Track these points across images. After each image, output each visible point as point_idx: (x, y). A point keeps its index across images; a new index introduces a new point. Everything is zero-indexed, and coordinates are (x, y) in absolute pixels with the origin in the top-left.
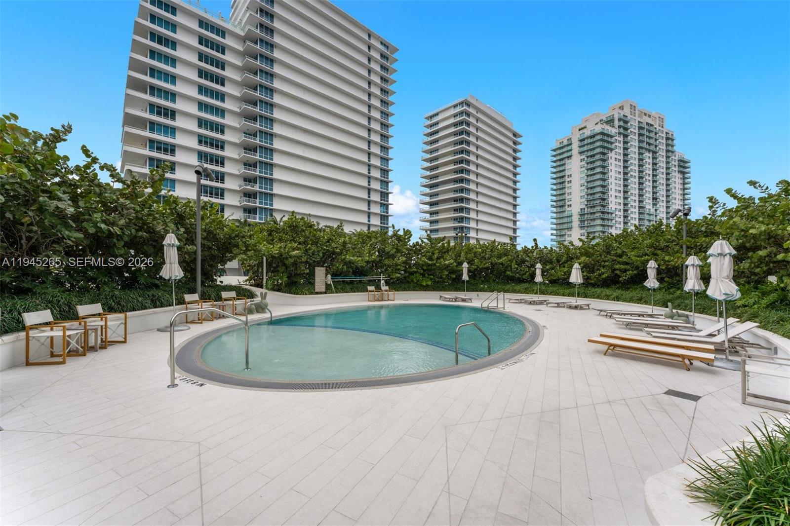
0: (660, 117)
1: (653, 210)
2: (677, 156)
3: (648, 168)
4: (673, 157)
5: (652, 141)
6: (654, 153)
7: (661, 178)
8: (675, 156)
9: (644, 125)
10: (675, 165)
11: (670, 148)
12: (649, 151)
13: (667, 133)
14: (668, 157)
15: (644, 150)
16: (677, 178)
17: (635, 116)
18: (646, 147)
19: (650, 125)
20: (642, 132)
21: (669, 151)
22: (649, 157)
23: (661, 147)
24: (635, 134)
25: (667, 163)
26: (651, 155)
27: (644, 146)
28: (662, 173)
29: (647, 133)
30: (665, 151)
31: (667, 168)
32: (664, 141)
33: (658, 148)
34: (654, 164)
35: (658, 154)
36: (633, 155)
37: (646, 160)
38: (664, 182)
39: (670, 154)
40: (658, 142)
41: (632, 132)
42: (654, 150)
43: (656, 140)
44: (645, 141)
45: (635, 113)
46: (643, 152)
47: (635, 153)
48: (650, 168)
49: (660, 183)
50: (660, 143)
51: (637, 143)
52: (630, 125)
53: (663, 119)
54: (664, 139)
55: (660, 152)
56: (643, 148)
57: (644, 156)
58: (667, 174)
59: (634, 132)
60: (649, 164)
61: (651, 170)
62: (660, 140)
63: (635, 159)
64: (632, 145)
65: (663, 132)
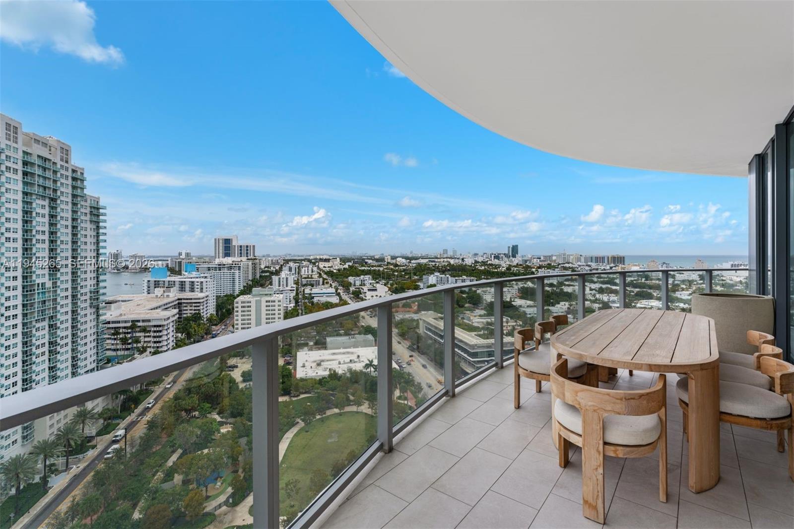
0: (62, 148)
1: (49, 284)
2: (89, 201)
3: (41, 223)
4: (83, 203)
5: (49, 184)
6: (53, 200)
7: (64, 234)
8: (86, 201)
9: (34, 159)
10: (86, 214)
11: (79, 192)
12: (43, 197)
13: (74, 171)
14: (74, 204)
15: (34, 197)
16: (89, 230)
17: (16, 143)
18: (36, 192)
19: (45, 160)
20: (29, 170)
21: (77, 196)
22: (43, 207)
23: (65, 190)
24: (16, 171)
25: (74, 212)
26: (46, 203)
27: (33, 192)
28: (67, 227)
29: (38, 171)
30: (70, 196)
31: (74, 220)
32: (70, 182)
33: (59, 193)
34: (52, 216)
35: (59, 202)
36: (11, 206)
37: (38, 210)
38: (69, 238)
39: (79, 199)
40: (59, 184)
41: (10, 168)
42: (52, 196)
43: (55, 181)
44: (36, 182)
45: (16, 138)
46: (31, 199)
47: (15, 201)
48: (45, 223)
49: (62, 242)
50: (62, 184)
51: (20, 187)
52: (7, 156)
53: (68, 150)
54: (70, 179)
55: (62, 198)
56: (31, 194)
57: (34, 205)
58: (73, 227)
59: (13, 169)
60: (43, 216)
61: (47, 225)
62: (63, 181)
63: (16, 211)
64: (10, 189)
65: (67, 169)
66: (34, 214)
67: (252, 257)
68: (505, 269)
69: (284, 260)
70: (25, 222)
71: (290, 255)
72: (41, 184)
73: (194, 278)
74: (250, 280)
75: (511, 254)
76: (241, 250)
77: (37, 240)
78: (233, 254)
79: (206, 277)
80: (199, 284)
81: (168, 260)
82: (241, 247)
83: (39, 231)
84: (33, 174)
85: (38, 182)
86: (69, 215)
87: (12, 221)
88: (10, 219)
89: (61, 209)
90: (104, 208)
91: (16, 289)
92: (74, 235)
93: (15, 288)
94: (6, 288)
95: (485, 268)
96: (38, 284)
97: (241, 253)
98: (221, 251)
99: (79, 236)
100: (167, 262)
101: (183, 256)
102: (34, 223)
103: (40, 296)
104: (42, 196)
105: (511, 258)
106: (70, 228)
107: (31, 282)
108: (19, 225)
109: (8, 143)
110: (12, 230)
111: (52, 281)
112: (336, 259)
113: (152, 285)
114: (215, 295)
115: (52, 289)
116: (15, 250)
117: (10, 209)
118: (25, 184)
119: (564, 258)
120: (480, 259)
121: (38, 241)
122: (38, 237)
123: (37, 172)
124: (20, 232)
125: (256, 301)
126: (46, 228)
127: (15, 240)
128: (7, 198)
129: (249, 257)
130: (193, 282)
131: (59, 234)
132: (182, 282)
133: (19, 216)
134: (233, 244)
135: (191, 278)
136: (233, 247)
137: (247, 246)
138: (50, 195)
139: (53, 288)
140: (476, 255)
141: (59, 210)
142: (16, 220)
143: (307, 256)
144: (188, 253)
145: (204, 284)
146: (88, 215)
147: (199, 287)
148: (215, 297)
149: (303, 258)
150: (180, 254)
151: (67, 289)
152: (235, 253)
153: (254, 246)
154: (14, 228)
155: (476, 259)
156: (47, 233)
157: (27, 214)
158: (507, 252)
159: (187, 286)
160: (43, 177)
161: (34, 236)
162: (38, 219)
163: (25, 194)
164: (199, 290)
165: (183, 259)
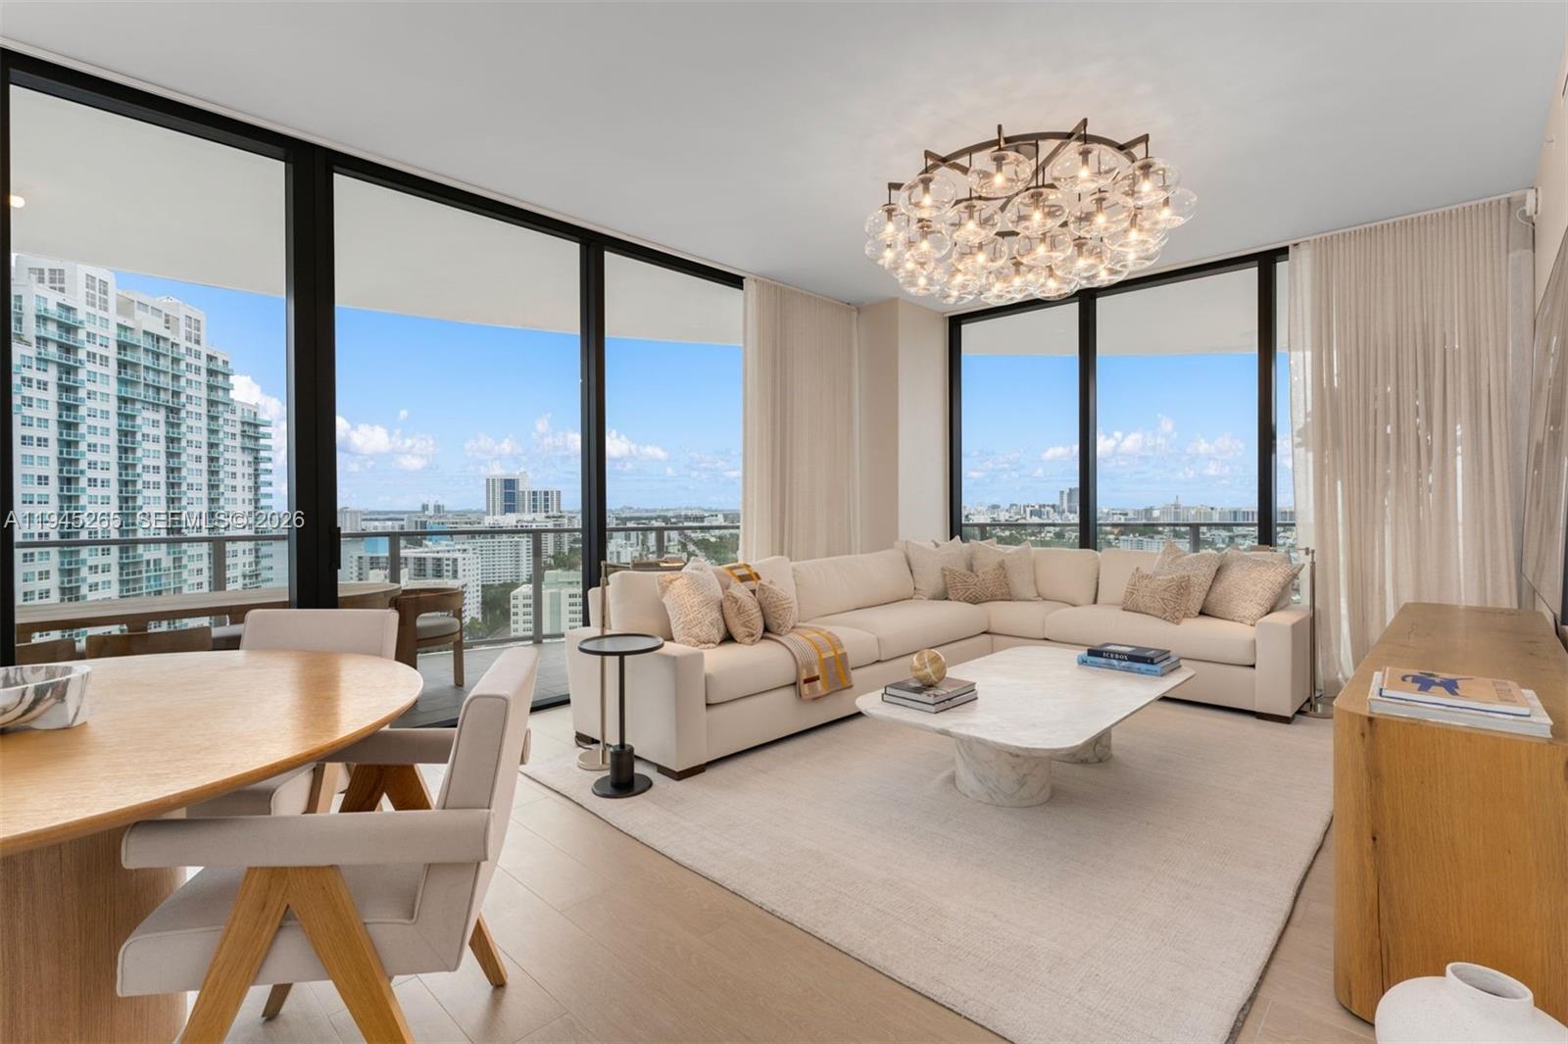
2: (239, 412)
4: (228, 416)
5: (165, 381)
6: (173, 411)
7: (194, 473)
8: (233, 412)
9: (138, 339)
10: (234, 435)
11: (220, 395)
12: (156, 406)
13: (211, 358)
14: (212, 418)
15: (138, 406)
16: (239, 463)
17: (106, 309)
18: (142, 398)
19: (158, 338)
20: (128, 358)
21: (217, 403)
22: (155, 423)
23: (195, 391)
24: (105, 360)
25: (212, 432)
26: (161, 416)
27: (135, 397)
28: (198, 459)
29: (145, 360)
30: (204, 404)
31: (211, 446)
32: (203, 377)
33: (183, 399)
34: (171, 440)
35: (183, 414)
36: (98, 422)
37: (146, 430)
38: (204, 479)
39: (221, 408)
40: (183, 382)
41: (94, 355)
42: (170, 404)
43: (176, 377)
44: (142, 380)
45: (106, 301)
46: (133, 410)
47: (105, 414)
48: (159, 451)
49: (190, 486)
50: (189, 382)
51: (113, 388)
52: (88, 334)
53: (199, 321)
54: (204, 372)
55: (189, 407)
56: (133, 401)
57: (139, 421)
58: (212, 459)
59: (101, 356)
60: (156, 440)
61: (163, 456)
62: (191, 376)
63: (106, 432)
64: (95, 393)
65: (198, 355)
66: (139, 437)
67: (555, 513)
68: (1052, 535)
69: (617, 519)
70: (124, 450)
71: (631, 508)
72: (151, 383)
73: (443, 551)
74: (549, 556)
75: (1065, 506)
76: (535, 500)
77: (144, 482)
78: (521, 508)
79: (465, 550)
80: (450, 562)
81: (403, 520)
82: (535, 493)
83: (148, 467)
84: (135, 365)
85: (145, 379)
86: (203, 438)
87: (99, 448)
88: (95, 446)
89: (188, 427)
90: (268, 424)
91: (108, 571)
92: (213, 473)
93: (106, 569)
94: (91, 568)
95: (1011, 534)
96: (148, 562)
97: (535, 506)
98: (498, 503)
99: (222, 475)
100: (402, 523)
101: (431, 512)
102: (139, 453)
103: (152, 583)
104: (153, 404)
105: (1067, 513)
106: (205, 460)
107: (134, 557)
108: (113, 457)
109: (91, 310)
110: (99, 466)
111: (172, 557)
112: (716, 516)
113: (366, 565)
114: (480, 583)
115: (172, 571)
116: (106, 501)
117: (95, 427)
118: (123, 382)
119: (1177, 515)
120: (1003, 517)
121: (146, 485)
122: (146, 477)
123: (143, 362)
124: (114, 469)
125: (551, 594)
126: (162, 462)
127: (105, 483)
128: (89, 409)
129: (550, 514)
130: (439, 559)
131: (184, 472)
132: (420, 559)
133: (113, 440)
134: (520, 490)
135: (438, 552)
136: (521, 494)
137: (546, 493)
138: (168, 402)
139: (175, 568)
140: (995, 507)
141: (183, 428)
142: (106, 448)
143: (662, 510)
144: (439, 506)
145: (460, 563)
146: (239, 438)
147: (450, 568)
148: (480, 588)
149: (654, 515)
150: (425, 508)
151: (200, 571)
152: (524, 506)
153: (559, 493)
154: (102, 462)
155: (995, 516)
156: (163, 471)
157: (126, 436)
158: (1057, 503)
159: (430, 567)
160: (154, 370)
161: (139, 475)
162: (145, 445)
163: (123, 400)
164: (450, 573)
165: (431, 517)
